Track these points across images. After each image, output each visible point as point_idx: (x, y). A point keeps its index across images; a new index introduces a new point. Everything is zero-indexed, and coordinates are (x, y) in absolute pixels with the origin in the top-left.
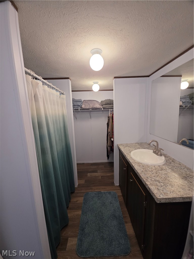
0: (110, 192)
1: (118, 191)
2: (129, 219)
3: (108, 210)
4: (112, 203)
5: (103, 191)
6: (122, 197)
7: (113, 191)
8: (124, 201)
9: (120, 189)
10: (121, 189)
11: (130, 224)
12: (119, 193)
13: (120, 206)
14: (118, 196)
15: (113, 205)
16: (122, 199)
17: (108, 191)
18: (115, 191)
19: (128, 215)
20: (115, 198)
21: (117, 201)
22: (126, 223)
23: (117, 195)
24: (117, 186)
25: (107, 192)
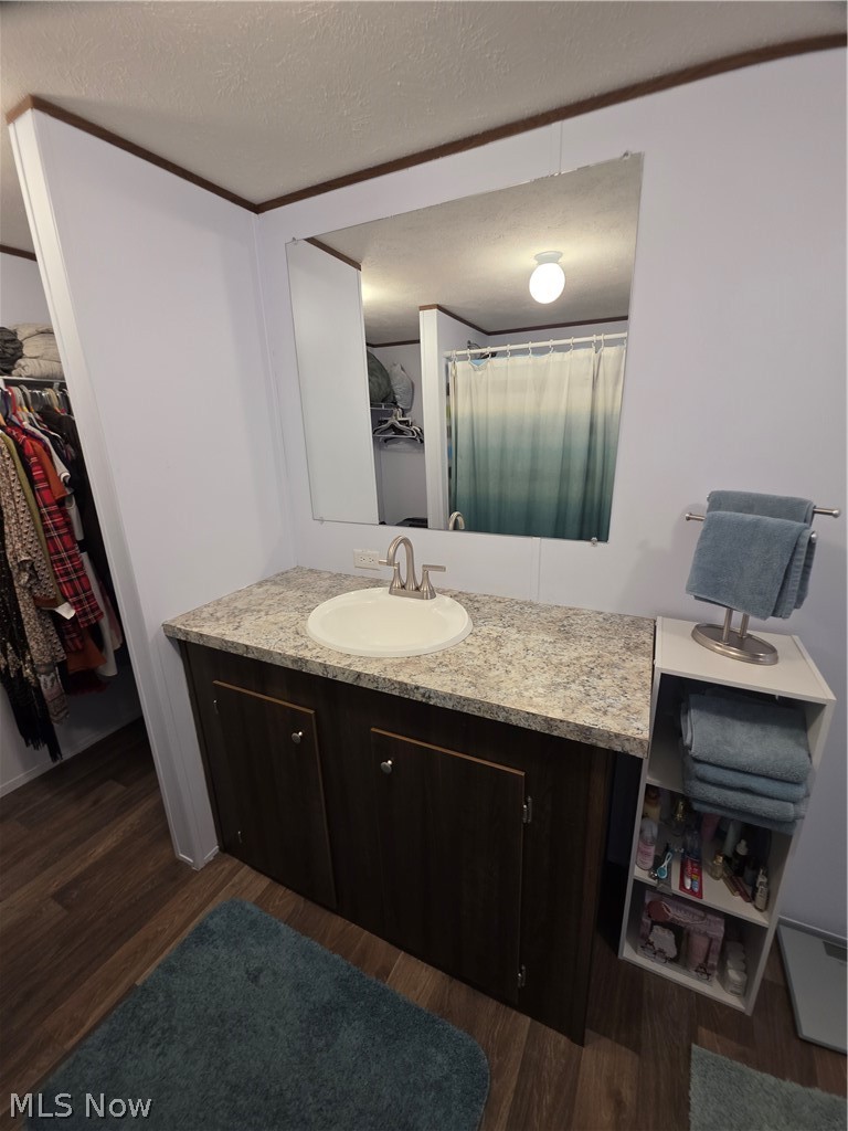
0: (198, 929)
1: (236, 879)
2: (382, 944)
3: (272, 1029)
4: (260, 971)
5: (150, 970)
6: (281, 890)
7: (210, 908)
8: (303, 899)
9: (237, 861)
10: (245, 861)
11: (401, 958)
12: (252, 883)
13: (306, 939)
14: (256, 903)
15: (275, 973)
16: (285, 898)
17: (179, 939)
18: (219, 900)
19: (366, 933)
20: (253, 924)
21: (278, 932)
22: (384, 973)
23: (248, 907)
24: (209, 864)
25: (183, 947)
